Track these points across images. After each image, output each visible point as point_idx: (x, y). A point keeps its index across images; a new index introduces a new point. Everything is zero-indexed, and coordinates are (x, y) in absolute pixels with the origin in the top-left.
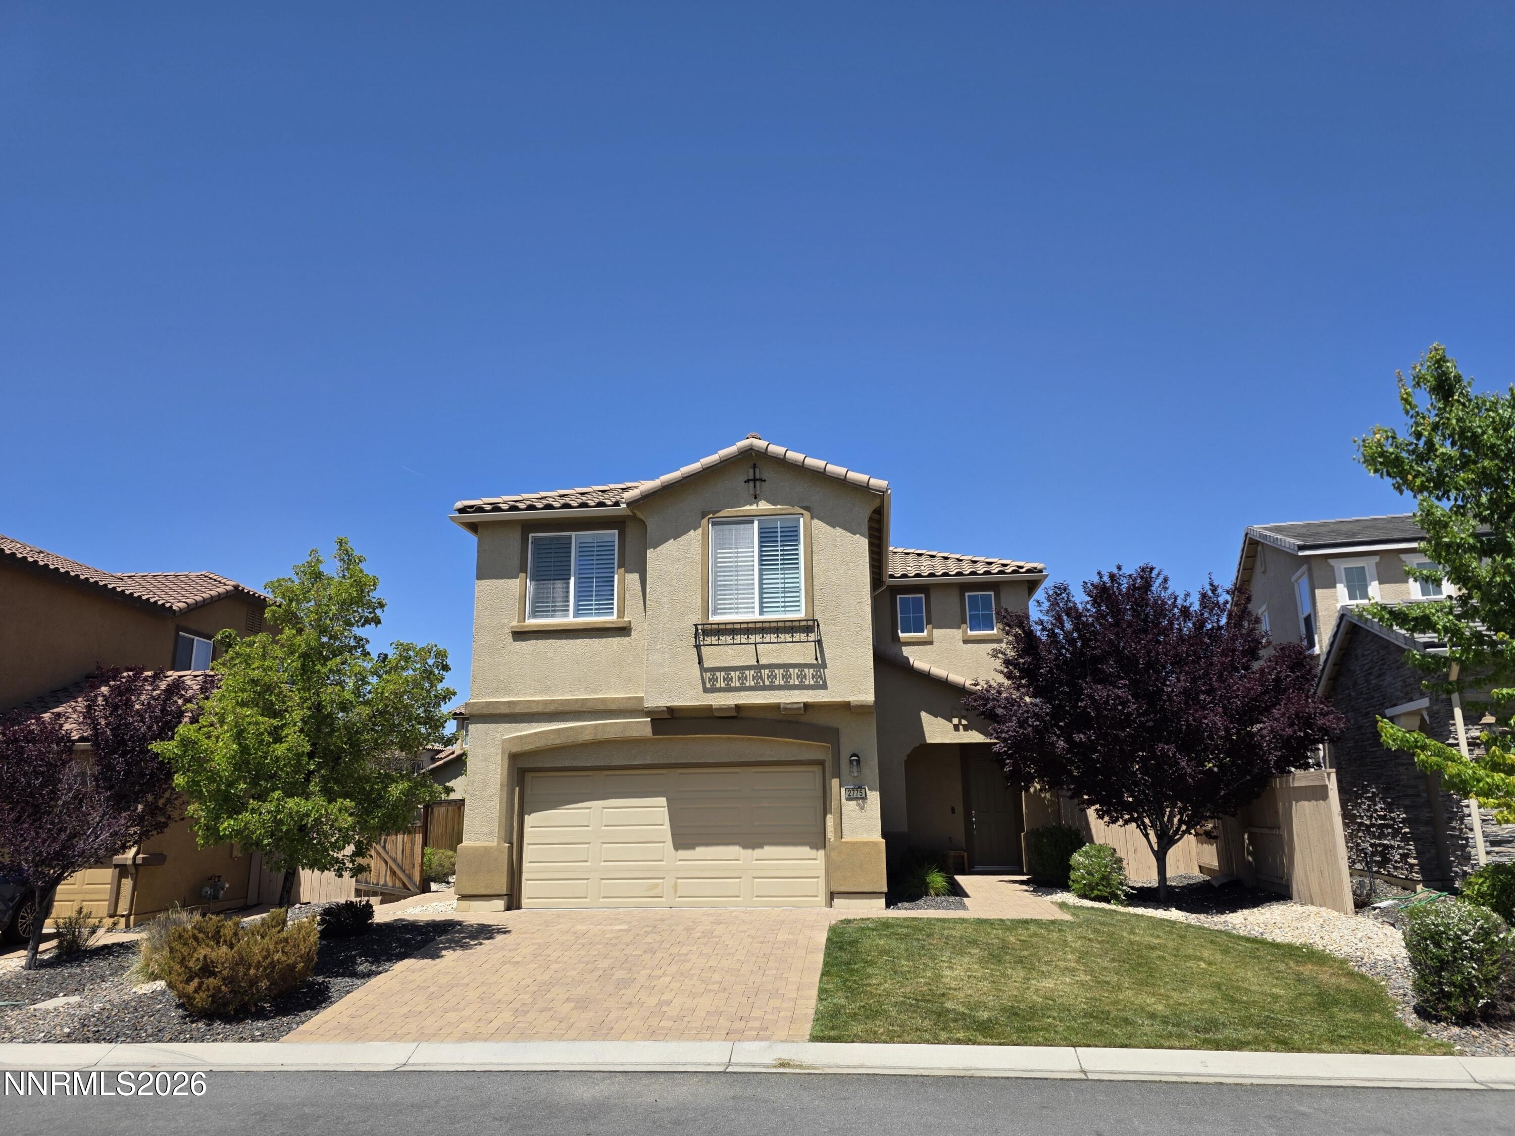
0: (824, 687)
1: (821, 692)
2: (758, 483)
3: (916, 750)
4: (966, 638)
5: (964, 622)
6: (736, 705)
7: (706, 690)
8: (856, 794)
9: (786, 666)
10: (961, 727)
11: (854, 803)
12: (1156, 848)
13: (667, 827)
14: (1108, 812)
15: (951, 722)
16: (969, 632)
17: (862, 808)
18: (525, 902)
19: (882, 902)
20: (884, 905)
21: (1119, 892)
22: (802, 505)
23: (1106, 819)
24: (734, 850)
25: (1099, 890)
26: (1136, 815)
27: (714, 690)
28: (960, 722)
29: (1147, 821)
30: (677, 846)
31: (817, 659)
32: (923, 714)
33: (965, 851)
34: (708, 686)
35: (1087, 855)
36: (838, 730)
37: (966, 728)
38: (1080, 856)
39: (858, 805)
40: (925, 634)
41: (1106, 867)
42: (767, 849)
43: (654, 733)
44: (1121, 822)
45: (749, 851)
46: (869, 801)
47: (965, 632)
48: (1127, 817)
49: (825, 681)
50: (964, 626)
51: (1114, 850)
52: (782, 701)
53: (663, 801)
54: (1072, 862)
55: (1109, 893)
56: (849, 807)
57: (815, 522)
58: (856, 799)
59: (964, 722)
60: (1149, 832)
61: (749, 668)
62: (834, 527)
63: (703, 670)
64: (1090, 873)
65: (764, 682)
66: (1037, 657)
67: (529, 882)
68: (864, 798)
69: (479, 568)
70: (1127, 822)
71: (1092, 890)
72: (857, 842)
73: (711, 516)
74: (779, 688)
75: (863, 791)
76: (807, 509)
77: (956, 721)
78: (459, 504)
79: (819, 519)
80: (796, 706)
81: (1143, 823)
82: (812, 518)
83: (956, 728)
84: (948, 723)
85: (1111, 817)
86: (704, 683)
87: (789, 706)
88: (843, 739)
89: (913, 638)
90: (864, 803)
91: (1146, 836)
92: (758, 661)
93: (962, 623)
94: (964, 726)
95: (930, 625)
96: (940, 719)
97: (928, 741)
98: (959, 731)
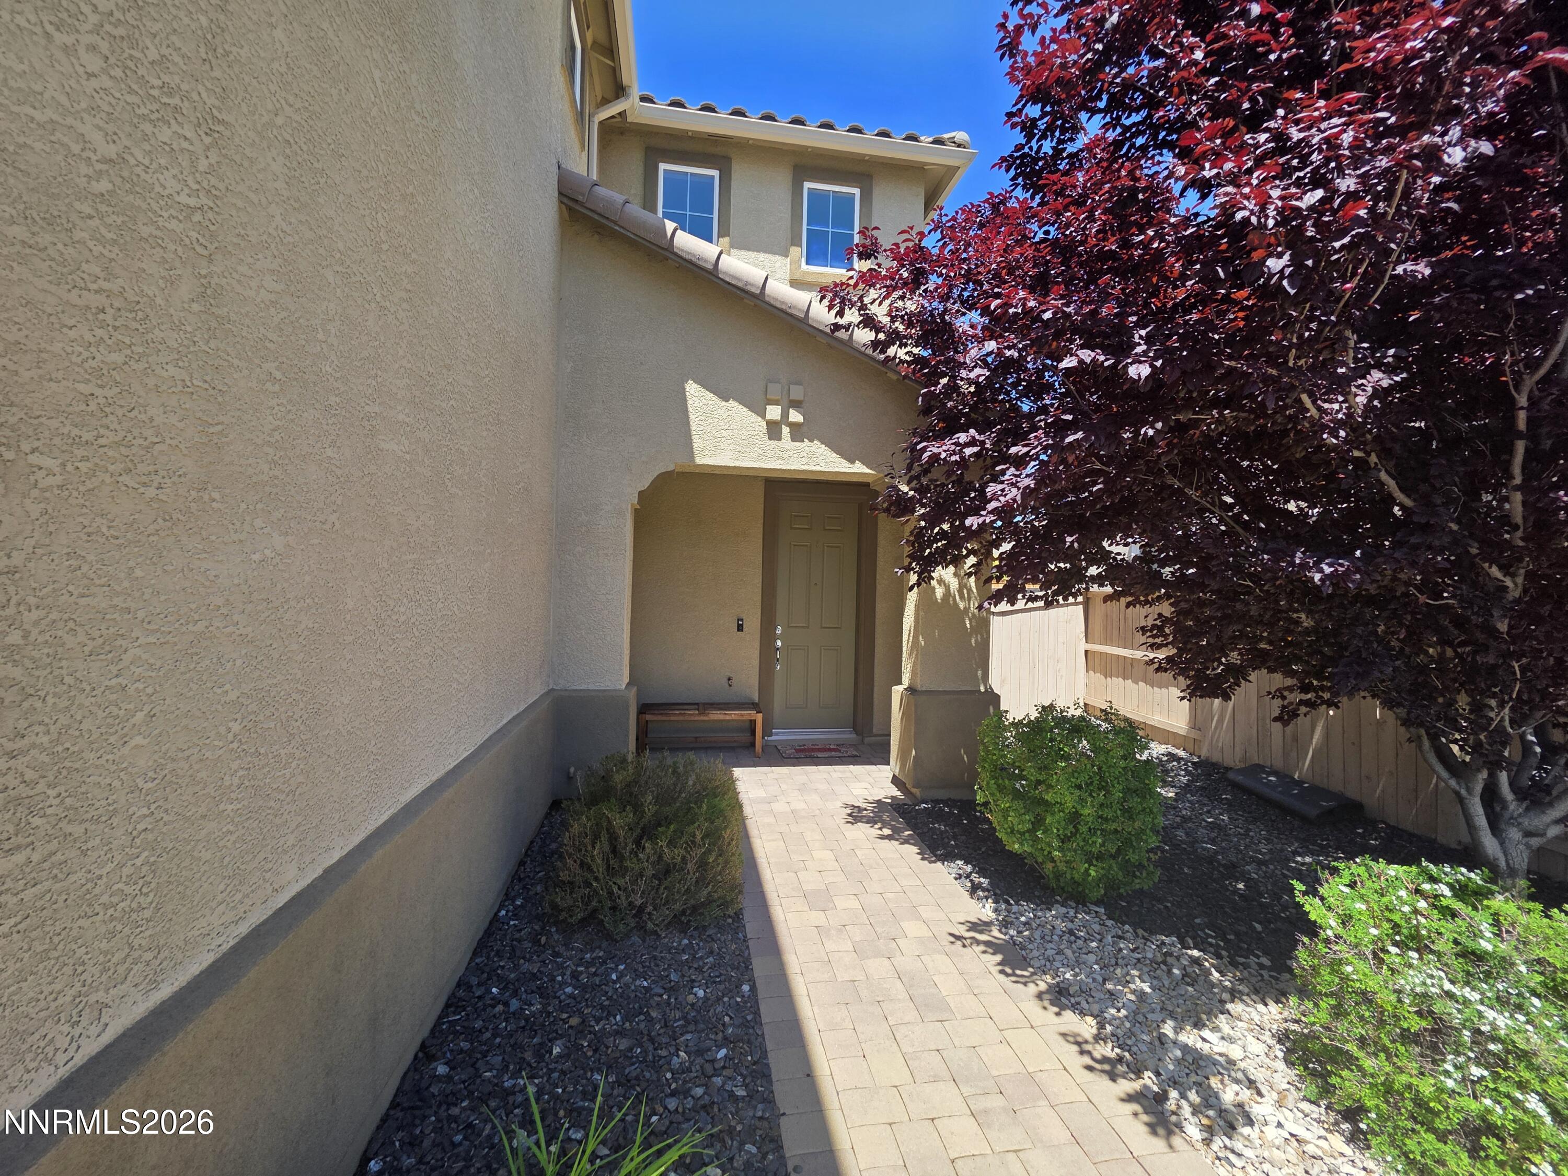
3: (664, 479)
4: (797, 276)
5: (796, 242)
10: (786, 430)
15: (762, 414)
16: (804, 267)
28: (785, 414)
32: (692, 389)
37: (798, 433)
47: (796, 264)
50: (795, 251)
59: (795, 416)
77: (774, 412)
83: (773, 430)
84: (754, 418)
93: (793, 244)
94: (794, 426)
95: (727, 239)
96: (733, 403)
97: (700, 460)
98: (780, 439)
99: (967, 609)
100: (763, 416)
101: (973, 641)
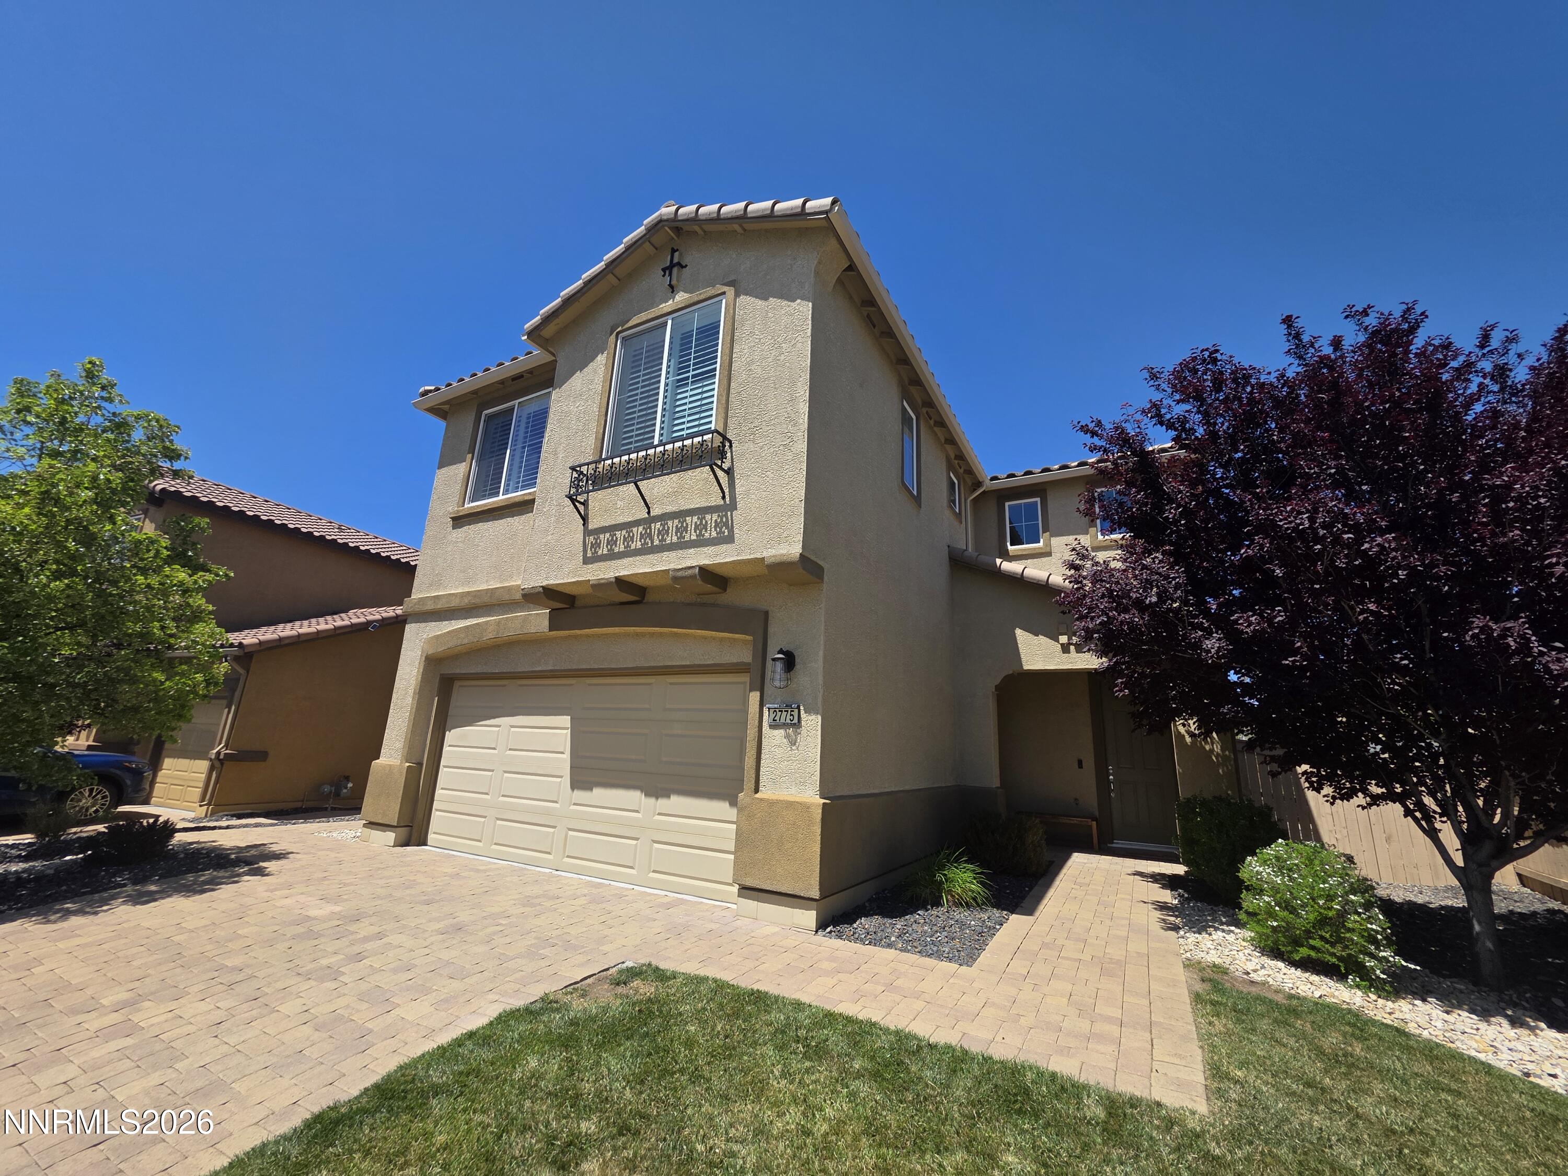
0: (730, 539)
1: (724, 547)
2: (675, 270)
4: (1096, 544)
5: (1094, 524)
6: (616, 578)
7: (586, 561)
8: (784, 717)
9: (681, 515)
10: (1072, 648)
11: (781, 732)
12: (1459, 861)
13: (567, 756)
14: (1331, 779)
15: (1057, 640)
16: (1100, 537)
17: (793, 743)
18: (431, 837)
19: (809, 917)
20: (813, 926)
21: (1370, 963)
22: (726, 281)
23: (1328, 790)
24: (634, 797)
25: (1313, 948)
26: (1399, 790)
27: (596, 559)
28: (1070, 640)
29: (1428, 801)
30: (576, 784)
31: (724, 497)
32: (1018, 632)
33: (1094, 819)
34: (589, 554)
35: (1280, 865)
36: (766, 613)
37: (1079, 649)
38: (1264, 863)
39: (787, 736)
40: (1041, 544)
41: (1330, 898)
42: (675, 799)
43: (551, 628)
44: (1360, 799)
45: (652, 801)
46: (803, 731)
47: (1094, 537)
48: (1375, 790)
49: (731, 531)
50: (1094, 529)
51: (1350, 859)
52: (672, 566)
53: (565, 720)
54: (1244, 874)
55: (1340, 959)
56: (774, 739)
57: (743, 299)
58: (784, 726)
59: (1075, 640)
60: (1438, 825)
61: (637, 523)
62: (766, 299)
63: (587, 532)
64: (1287, 906)
65: (652, 542)
66: (1160, 498)
67: (438, 813)
68: (798, 725)
69: (442, 456)
70: (1375, 800)
71: (1297, 942)
72: (778, 802)
73: (620, 329)
74: (672, 547)
75: (796, 713)
76: (731, 284)
77: (1064, 639)
78: (422, 390)
79: (746, 295)
80: (690, 572)
81: (1421, 806)
82: (737, 295)
83: (1065, 649)
84: (1053, 642)
85: (1338, 788)
86: (585, 551)
87: (680, 574)
88: (774, 629)
89: (1025, 550)
90: (797, 734)
91: (1432, 834)
92: (649, 513)
93: (1091, 527)
94: (1076, 645)
95: (1048, 533)
96: (1041, 637)
97: (1026, 668)
98: (1069, 652)
99: (1212, 751)
100: (1058, 642)
101: (1221, 771)
